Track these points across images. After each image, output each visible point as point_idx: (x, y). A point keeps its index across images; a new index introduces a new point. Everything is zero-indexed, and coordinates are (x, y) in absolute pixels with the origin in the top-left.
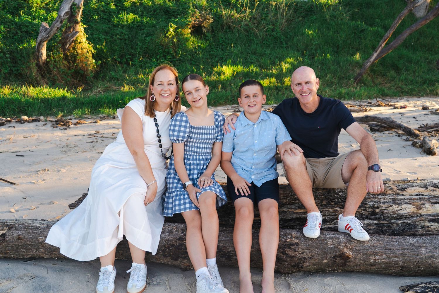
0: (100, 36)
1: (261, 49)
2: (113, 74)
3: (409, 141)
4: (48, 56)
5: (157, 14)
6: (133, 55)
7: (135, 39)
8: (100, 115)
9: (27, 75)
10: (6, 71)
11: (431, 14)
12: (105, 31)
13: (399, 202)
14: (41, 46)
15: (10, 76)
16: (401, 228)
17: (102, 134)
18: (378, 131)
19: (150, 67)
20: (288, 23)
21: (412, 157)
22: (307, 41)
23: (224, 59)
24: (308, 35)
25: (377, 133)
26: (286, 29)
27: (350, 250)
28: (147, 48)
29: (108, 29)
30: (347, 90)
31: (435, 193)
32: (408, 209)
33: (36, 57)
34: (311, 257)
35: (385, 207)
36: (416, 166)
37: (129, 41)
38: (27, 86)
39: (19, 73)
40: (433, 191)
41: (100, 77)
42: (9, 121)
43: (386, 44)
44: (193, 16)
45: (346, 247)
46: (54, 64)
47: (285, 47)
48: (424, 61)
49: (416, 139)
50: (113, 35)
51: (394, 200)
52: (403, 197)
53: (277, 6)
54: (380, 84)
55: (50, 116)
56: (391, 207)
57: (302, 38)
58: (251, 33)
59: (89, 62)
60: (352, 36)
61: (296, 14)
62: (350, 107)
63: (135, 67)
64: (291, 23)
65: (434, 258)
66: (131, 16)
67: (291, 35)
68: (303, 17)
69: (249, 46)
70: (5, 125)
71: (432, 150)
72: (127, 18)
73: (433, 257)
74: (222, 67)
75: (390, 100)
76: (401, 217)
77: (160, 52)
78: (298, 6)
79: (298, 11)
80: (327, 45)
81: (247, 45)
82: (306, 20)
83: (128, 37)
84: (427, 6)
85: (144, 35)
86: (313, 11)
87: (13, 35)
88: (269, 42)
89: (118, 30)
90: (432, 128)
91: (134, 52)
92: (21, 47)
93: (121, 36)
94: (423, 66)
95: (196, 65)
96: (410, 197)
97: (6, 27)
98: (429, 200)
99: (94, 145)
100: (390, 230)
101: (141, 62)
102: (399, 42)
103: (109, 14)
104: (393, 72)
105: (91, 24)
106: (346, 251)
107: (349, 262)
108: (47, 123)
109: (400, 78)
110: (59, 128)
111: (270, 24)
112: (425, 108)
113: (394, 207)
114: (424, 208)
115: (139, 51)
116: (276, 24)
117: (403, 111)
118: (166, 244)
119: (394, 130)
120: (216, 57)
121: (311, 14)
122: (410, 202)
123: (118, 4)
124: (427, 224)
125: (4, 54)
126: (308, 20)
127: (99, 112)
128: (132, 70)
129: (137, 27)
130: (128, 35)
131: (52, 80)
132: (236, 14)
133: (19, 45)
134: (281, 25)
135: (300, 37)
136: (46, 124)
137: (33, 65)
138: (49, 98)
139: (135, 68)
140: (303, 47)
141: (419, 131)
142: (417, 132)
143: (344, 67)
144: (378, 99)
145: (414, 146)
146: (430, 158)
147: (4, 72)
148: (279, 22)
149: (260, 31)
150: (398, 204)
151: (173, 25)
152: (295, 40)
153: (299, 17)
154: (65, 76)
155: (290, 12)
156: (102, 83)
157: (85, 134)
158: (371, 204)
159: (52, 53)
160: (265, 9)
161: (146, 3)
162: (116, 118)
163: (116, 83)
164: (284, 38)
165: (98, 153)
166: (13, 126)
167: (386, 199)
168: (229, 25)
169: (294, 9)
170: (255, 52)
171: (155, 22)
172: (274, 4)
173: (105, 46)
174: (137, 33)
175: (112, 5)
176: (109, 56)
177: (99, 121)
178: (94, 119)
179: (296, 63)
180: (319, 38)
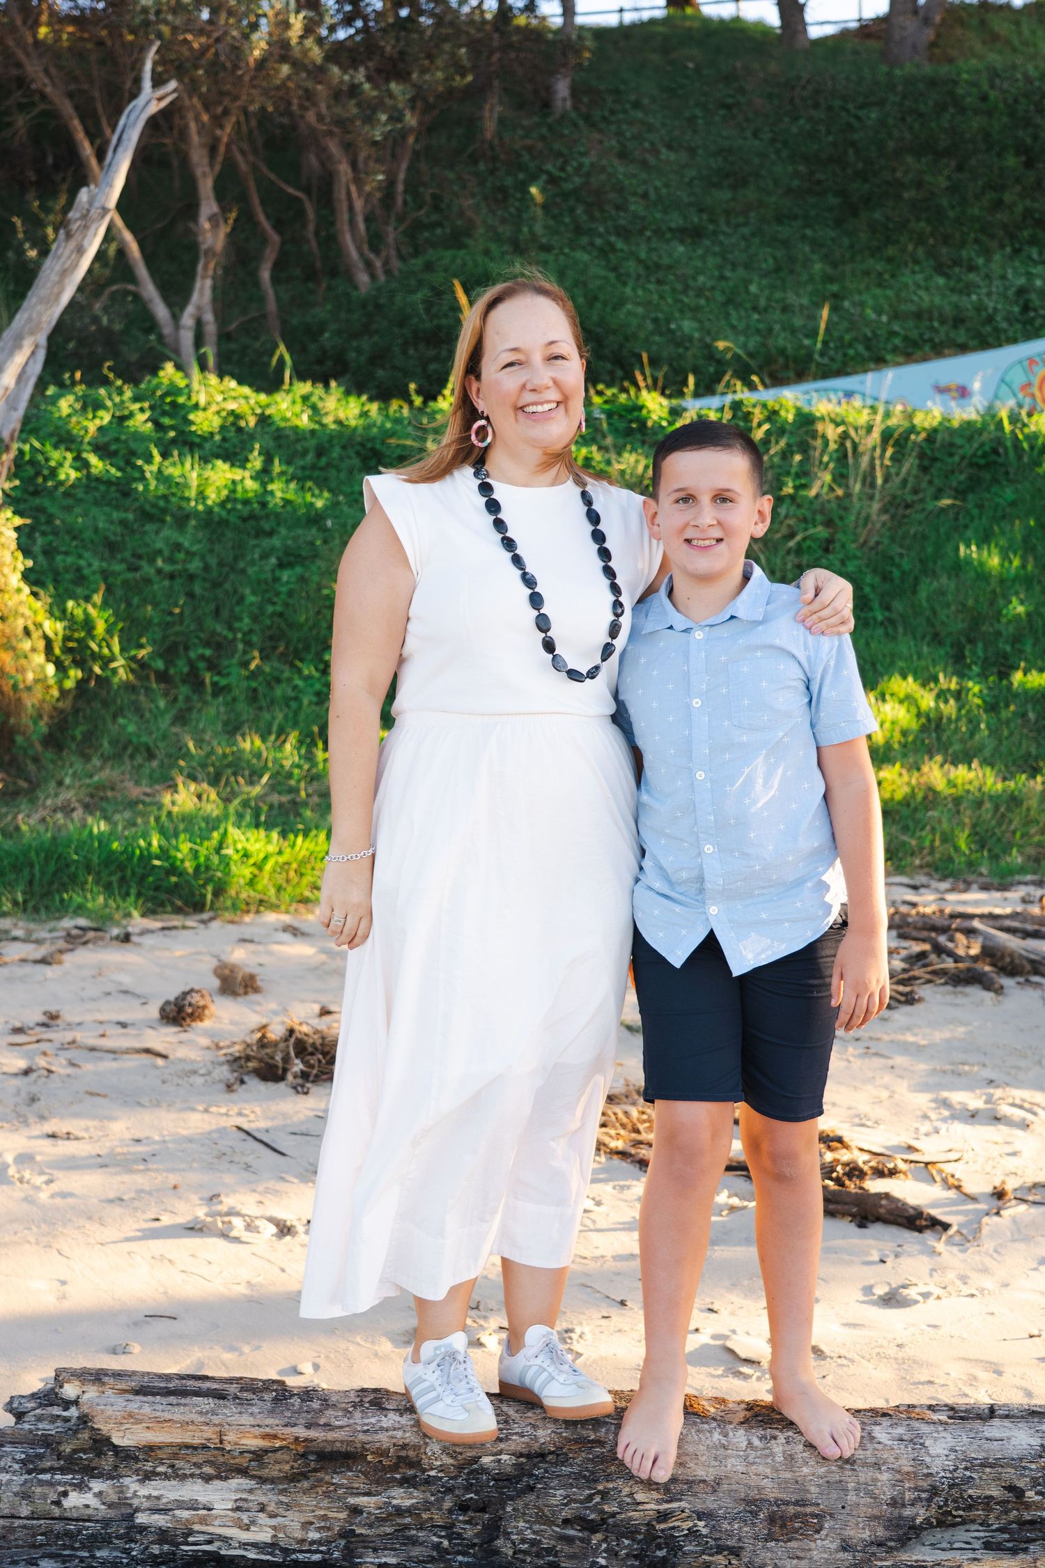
0: (82, 563)
2: (131, 728)
5: (329, 465)
6: (221, 646)
7: (232, 576)
8: (68, 924)
12: (106, 538)
17: (70, 1026)
19: (291, 699)
20: (893, 517)
22: (977, 600)
24: (982, 575)
26: (886, 541)
28: (281, 615)
29: (119, 530)
37: (207, 585)
41: (73, 738)
47: (882, 623)
50: (140, 557)
53: (848, 444)
57: (952, 585)
59: (30, 676)
61: (927, 478)
63: (229, 698)
64: (904, 516)
66: (221, 475)
67: (907, 567)
68: (960, 493)
72: (204, 483)
78: (938, 445)
79: (938, 465)
82: (970, 505)
83: (201, 565)
85: (274, 560)
86: (1002, 465)
89: (162, 537)
91: (225, 632)
93: (171, 560)
99: (34, 1089)
101: (253, 675)
103: (128, 462)
105: (46, 503)
111: (814, 520)
115: (246, 629)
116: (841, 518)
121: (995, 481)
123: (166, 421)
126: (980, 507)
127: (63, 909)
128: (214, 709)
129: (244, 520)
130: (203, 558)
134: (865, 524)
135: (944, 580)
139: (226, 704)
140: (960, 626)
148: (854, 511)
149: (769, 546)
152: (923, 594)
153: (940, 493)
155: (904, 470)
156: (79, 766)
160: (792, 453)
161: (287, 420)
162: (134, 938)
163: (141, 766)
164: (877, 579)
165: (53, 1136)
169: (922, 456)
171: (319, 504)
172: (832, 433)
173: (105, 604)
174: (239, 550)
175: (141, 421)
176: (116, 648)
177: (61, 952)
178: (38, 942)
179: (927, 701)
180: (1029, 588)
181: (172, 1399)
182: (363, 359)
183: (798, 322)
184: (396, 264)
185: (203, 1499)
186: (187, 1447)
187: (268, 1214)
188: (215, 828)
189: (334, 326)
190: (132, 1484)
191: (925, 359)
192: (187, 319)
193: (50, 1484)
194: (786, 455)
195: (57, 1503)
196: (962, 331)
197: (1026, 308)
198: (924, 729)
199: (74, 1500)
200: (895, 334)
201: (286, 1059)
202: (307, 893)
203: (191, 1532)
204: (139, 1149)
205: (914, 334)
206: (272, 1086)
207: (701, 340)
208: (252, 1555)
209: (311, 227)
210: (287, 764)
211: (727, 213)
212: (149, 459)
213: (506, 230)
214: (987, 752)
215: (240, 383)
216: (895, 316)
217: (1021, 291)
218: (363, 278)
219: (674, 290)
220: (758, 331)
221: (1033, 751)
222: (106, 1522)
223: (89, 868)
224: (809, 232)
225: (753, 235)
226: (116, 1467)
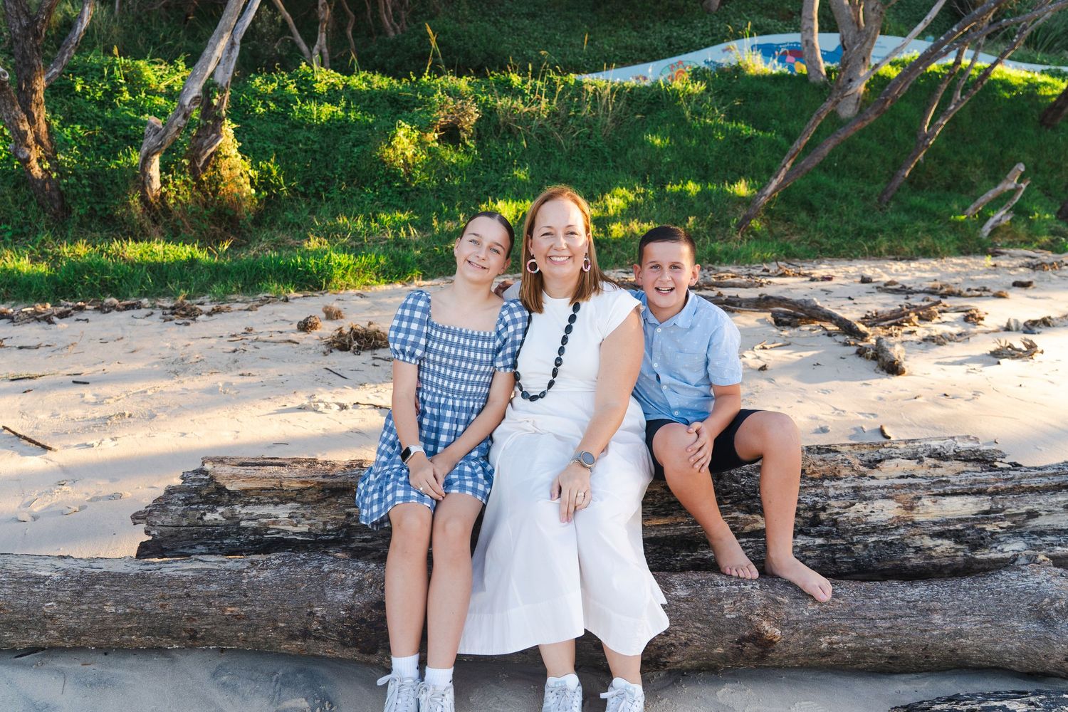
0: (266, 145)
1: (567, 171)
2: (290, 216)
3: (849, 345)
4: (164, 182)
5: (375, 105)
6: (329, 181)
7: (333, 151)
8: (261, 296)
9: (123, 220)
10: (82, 212)
11: (872, 109)
12: (277, 136)
13: (868, 494)
14: (149, 164)
15: (91, 221)
16: (874, 553)
17: (257, 333)
18: (788, 324)
20: (616, 124)
21: (862, 380)
22: (651, 157)
23: (500, 188)
24: (653, 147)
25: (787, 328)
26: (614, 134)
27: (777, 623)
28: (355, 166)
29: (282, 132)
30: (724, 246)
31: (939, 471)
32: (885, 511)
33: (140, 184)
34: (686, 643)
35: (840, 507)
36: (873, 399)
37: (322, 155)
38: (122, 241)
39: (109, 215)
40: (935, 466)
41: (265, 222)
42: (81, 309)
43: (793, 164)
44: (442, 108)
45: (766, 616)
46: (175, 197)
47: (612, 168)
48: (856, 195)
49: (862, 340)
50: (291, 143)
51: (856, 490)
52: (874, 483)
53: (597, 94)
54: (783, 235)
55: (164, 297)
56: (852, 508)
57: (641, 151)
58: (550, 142)
59: (245, 195)
60: (731, 149)
61: (630, 108)
62: (732, 277)
63: (333, 203)
64: (621, 124)
65: (962, 637)
66: (327, 109)
67: (622, 145)
68: (643, 114)
69: (546, 164)
70: (72, 315)
71: (898, 365)
72: (320, 112)
73: (960, 633)
74: (496, 203)
75: (800, 265)
76: (875, 529)
77: (379, 175)
78: (634, 95)
79: (635, 103)
80: (687, 164)
81: (542, 163)
82: (648, 120)
83: (319, 146)
84: (858, 99)
85: (350, 143)
86: (661, 102)
87: (99, 143)
88: (583, 158)
89: (301, 135)
90: (887, 319)
91: (331, 175)
92: (113, 166)
93: (306, 144)
94: (855, 204)
95: (447, 200)
96: (889, 483)
97: (86, 128)
98: (928, 488)
99: (237, 358)
100: (850, 557)
101: (343, 193)
102: (817, 160)
103: (286, 105)
104: (803, 215)
105: (249, 122)
106: (767, 628)
107: (773, 651)
108: (154, 311)
109: (816, 226)
110: (176, 321)
111: (584, 126)
112: (865, 280)
113: (859, 506)
114: (920, 508)
115: (340, 173)
116: (595, 125)
117: (826, 285)
118: (346, 618)
119: (818, 323)
120: (484, 184)
121: (658, 109)
122: (889, 493)
123: (304, 88)
124: (928, 542)
125: (79, 178)
126: (653, 120)
127: (259, 290)
128: (326, 208)
129: (338, 128)
130: (320, 143)
131: (172, 229)
132: (522, 106)
133: (109, 160)
134: (605, 127)
135: (638, 149)
136: (152, 313)
137: (134, 201)
138: (163, 262)
139: (332, 205)
140: (645, 168)
141: (867, 326)
142: (862, 328)
143: (718, 205)
144: (780, 263)
145: (860, 356)
146: (895, 380)
147: (78, 214)
148: (600, 122)
149: (565, 137)
150: (865, 499)
151: (403, 124)
152: (629, 156)
153: (636, 114)
154: (197, 221)
155: (620, 105)
156: (268, 233)
157: (224, 335)
158: (808, 501)
159: (171, 176)
160: (574, 98)
161: (356, 87)
162: (290, 301)
163: (295, 232)
164: (610, 150)
165: (242, 375)
166: (84, 318)
167: (841, 488)
168: (509, 126)
169: (628, 99)
170: (556, 176)
171: (371, 120)
172: (590, 89)
173: (275, 164)
174: (336, 140)
175: (292, 88)
176: (282, 182)
177: (257, 306)
178: (247, 303)
179: (631, 197)
180: (673, 152)
181: (257, 467)
182: (392, 67)
183: (577, 51)
184: (406, 28)
185: (273, 513)
186: (265, 489)
187: (336, 401)
188: (326, 254)
189: (378, 53)
190: (238, 508)
191: (629, 65)
192: (316, 51)
193: (197, 510)
194: (571, 99)
195: (201, 518)
196: (644, 54)
197: (670, 44)
198: (630, 209)
199: (209, 517)
200: (616, 55)
201: (350, 342)
202: (368, 281)
203: (269, 529)
204: (281, 378)
205: (625, 56)
206: (344, 353)
207: (537, 58)
208: (299, 538)
209: (369, 13)
210: (359, 229)
211: (546, 7)
212: (296, 103)
213: (453, 15)
214: (656, 218)
215: (336, 71)
216: (616, 48)
217: (668, 38)
218: (392, 34)
219: (524, 38)
220: (560, 55)
221: (675, 217)
222: (227, 526)
223: (270, 272)
224: (580, 14)
225: (557, 16)
226: (230, 501)
